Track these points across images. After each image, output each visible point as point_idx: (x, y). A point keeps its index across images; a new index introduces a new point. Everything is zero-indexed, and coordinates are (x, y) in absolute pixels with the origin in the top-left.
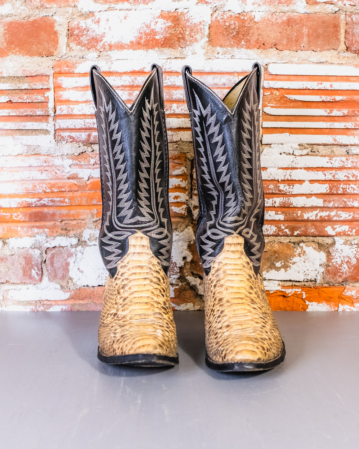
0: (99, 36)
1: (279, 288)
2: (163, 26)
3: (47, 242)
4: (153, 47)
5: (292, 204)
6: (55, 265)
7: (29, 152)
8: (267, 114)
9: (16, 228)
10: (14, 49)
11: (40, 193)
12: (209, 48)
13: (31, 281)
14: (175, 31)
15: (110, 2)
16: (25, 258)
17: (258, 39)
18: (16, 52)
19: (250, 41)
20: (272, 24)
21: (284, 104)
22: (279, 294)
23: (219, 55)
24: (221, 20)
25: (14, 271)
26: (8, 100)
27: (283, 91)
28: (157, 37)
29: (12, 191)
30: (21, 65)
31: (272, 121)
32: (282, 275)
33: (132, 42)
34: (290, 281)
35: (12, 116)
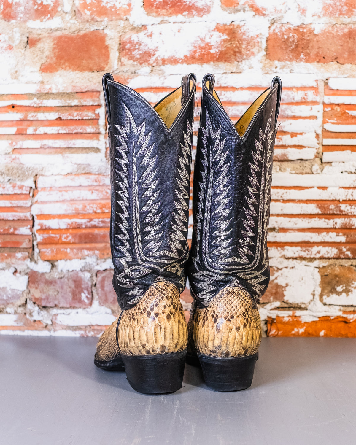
0: (152, 50)
1: (340, 314)
2: (219, 40)
3: (98, 264)
4: (208, 62)
5: (354, 225)
6: (106, 288)
7: (79, 171)
8: (328, 131)
9: (65, 250)
10: (64, 64)
11: (90, 214)
12: (266, 62)
13: (81, 305)
14: (231, 45)
15: (164, 15)
16: (75, 281)
17: (318, 53)
18: (66, 67)
19: (309, 54)
20: (333, 36)
21: (346, 120)
22: (340, 319)
23: (277, 69)
24: (279, 33)
25: (63, 294)
26: (57, 117)
27: (344, 107)
28: (212, 51)
29: (62, 212)
30: (71, 81)
31: (332, 138)
32: (343, 299)
33: (186, 56)
34: (352, 306)
35: (61, 134)
